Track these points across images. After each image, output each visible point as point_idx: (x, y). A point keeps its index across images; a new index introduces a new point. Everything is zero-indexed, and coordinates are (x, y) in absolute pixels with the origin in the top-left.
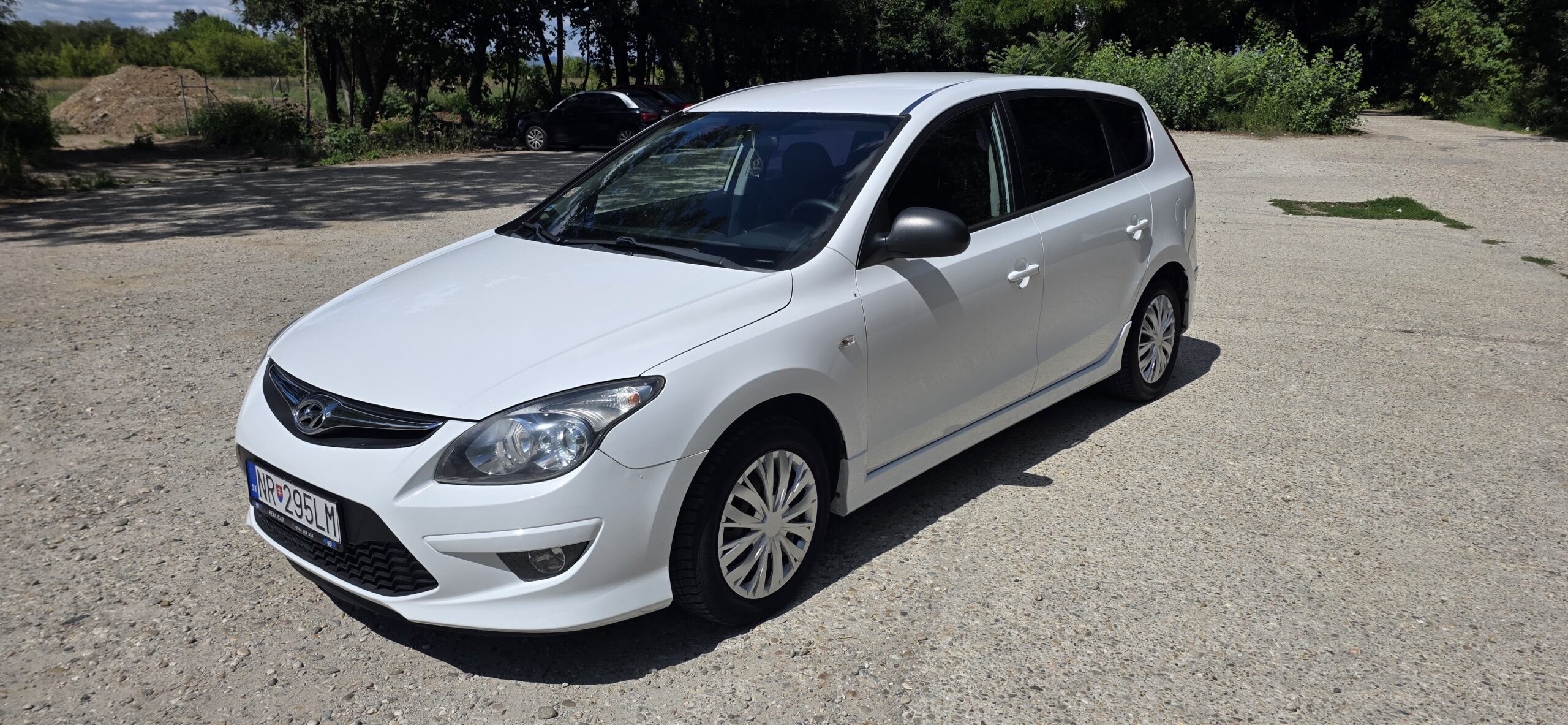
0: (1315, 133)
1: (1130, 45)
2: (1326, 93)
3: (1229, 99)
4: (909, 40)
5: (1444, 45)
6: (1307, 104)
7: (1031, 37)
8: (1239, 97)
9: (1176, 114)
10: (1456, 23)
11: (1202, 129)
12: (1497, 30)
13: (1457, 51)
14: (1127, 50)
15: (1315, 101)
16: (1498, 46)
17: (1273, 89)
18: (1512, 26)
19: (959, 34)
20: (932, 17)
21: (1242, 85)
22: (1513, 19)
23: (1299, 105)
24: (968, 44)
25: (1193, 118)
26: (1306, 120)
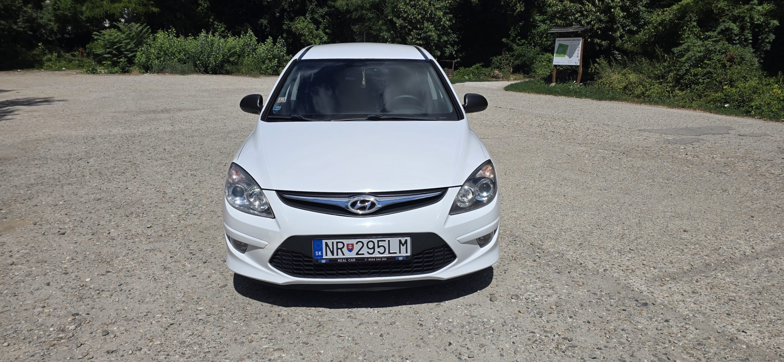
0: (273, 75)
1: (175, 32)
2: (274, 58)
3: (231, 59)
4: (16, 23)
5: (304, 37)
6: (267, 61)
7: (115, 25)
8: (236, 59)
9: (208, 66)
10: (307, 29)
11: (222, 74)
12: (320, 32)
13: (309, 40)
14: (174, 34)
15: (270, 61)
16: (323, 39)
17: (248, 55)
18: (327, 30)
19: (50, 21)
20: (29, 9)
21: (235, 53)
22: (325, 28)
23: (264, 62)
24: (58, 27)
25: (217, 68)
26: (268, 69)
